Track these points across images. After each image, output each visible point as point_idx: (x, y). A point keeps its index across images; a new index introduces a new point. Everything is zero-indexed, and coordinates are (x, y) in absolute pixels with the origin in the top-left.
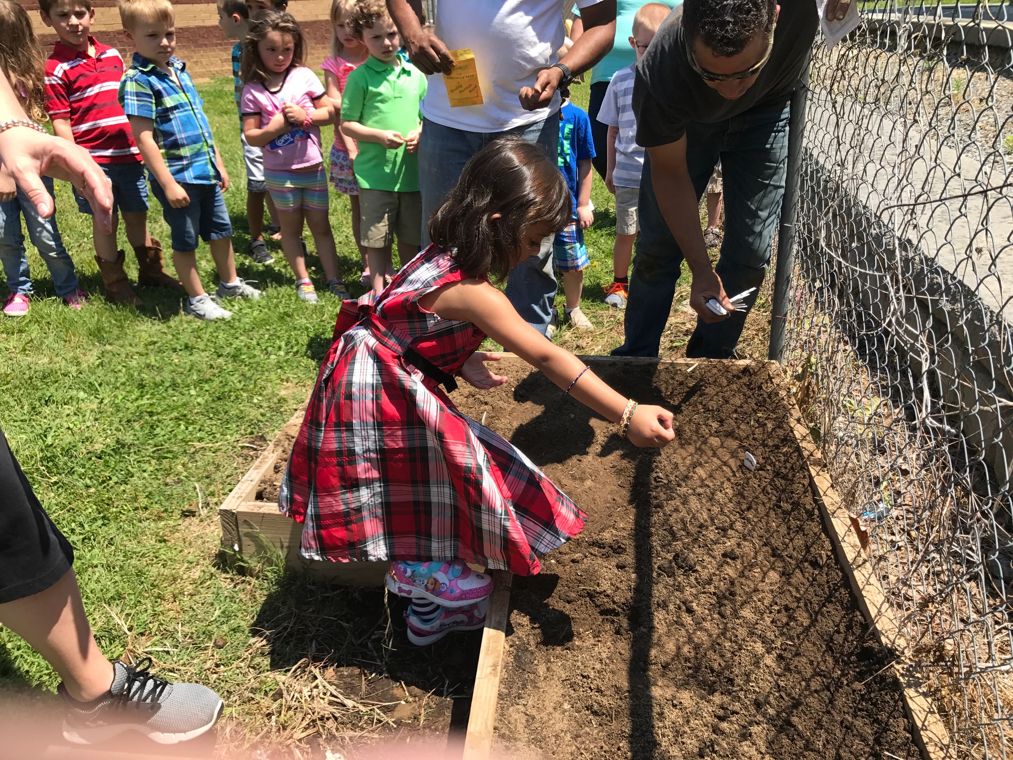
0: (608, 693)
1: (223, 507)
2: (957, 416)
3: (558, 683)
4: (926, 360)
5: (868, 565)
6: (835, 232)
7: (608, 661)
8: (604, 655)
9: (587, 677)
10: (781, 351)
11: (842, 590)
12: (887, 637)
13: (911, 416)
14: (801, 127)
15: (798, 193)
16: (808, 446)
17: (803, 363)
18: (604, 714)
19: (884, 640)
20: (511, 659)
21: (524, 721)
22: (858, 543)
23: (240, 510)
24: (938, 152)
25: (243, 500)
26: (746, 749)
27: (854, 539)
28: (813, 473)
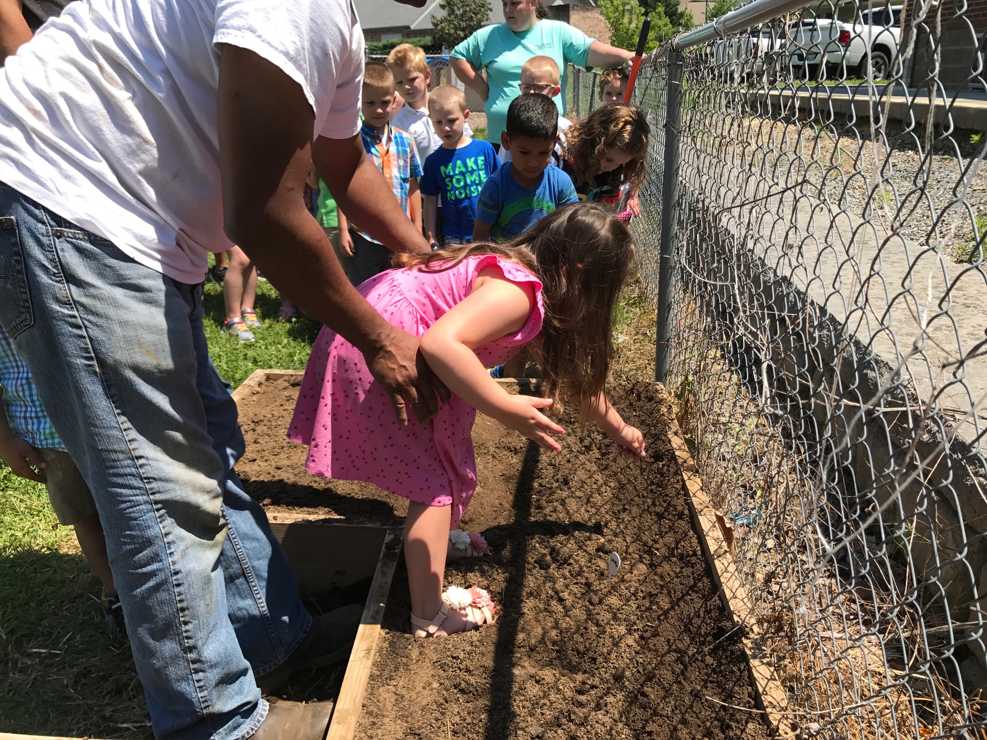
0: (477, 672)
3: (429, 665)
4: (765, 357)
5: (728, 555)
7: (478, 643)
8: (475, 639)
9: (457, 658)
10: (666, 374)
11: (705, 580)
12: (739, 616)
14: (676, 167)
16: (682, 454)
18: (471, 692)
19: (736, 618)
20: (386, 645)
21: (393, 700)
22: (722, 538)
26: (600, 716)
27: (719, 534)
28: (686, 478)
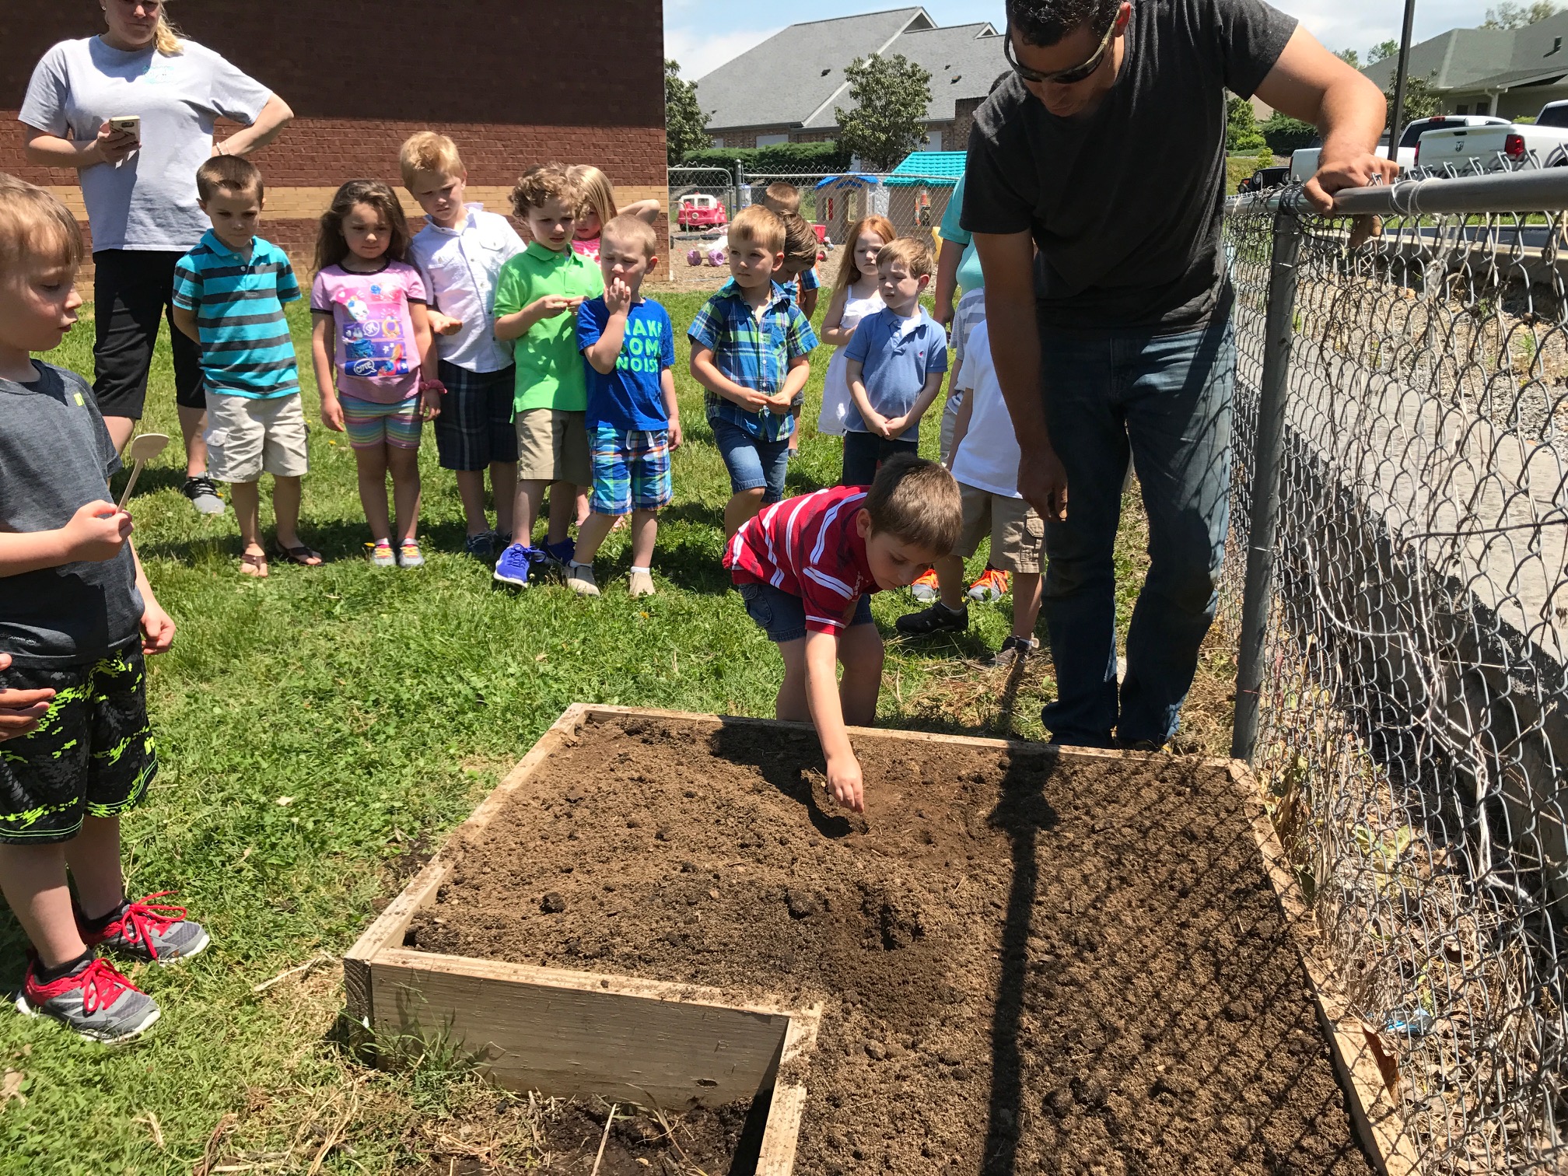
1: (352, 954)
2: (1536, 874)
4: (1483, 776)
5: (1395, 1117)
6: (1334, 564)
10: (1253, 744)
13: (1462, 870)
14: (1281, 402)
15: (1278, 500)
16: (1293, 905)
17: (1286, 766)
22: (1381, 1081)
23: (376, 961)
24: (1492, 454)
25: (383, 946)
27: (1373, 1071)
